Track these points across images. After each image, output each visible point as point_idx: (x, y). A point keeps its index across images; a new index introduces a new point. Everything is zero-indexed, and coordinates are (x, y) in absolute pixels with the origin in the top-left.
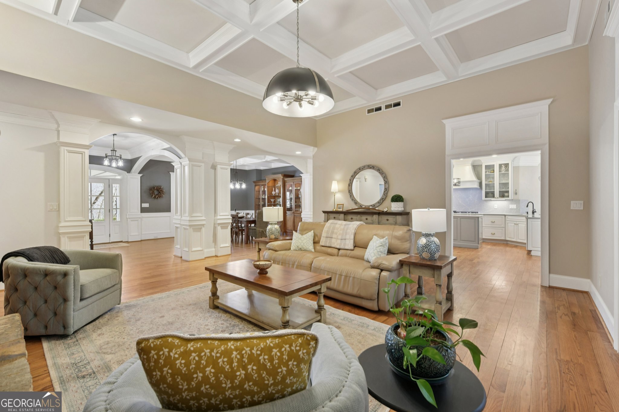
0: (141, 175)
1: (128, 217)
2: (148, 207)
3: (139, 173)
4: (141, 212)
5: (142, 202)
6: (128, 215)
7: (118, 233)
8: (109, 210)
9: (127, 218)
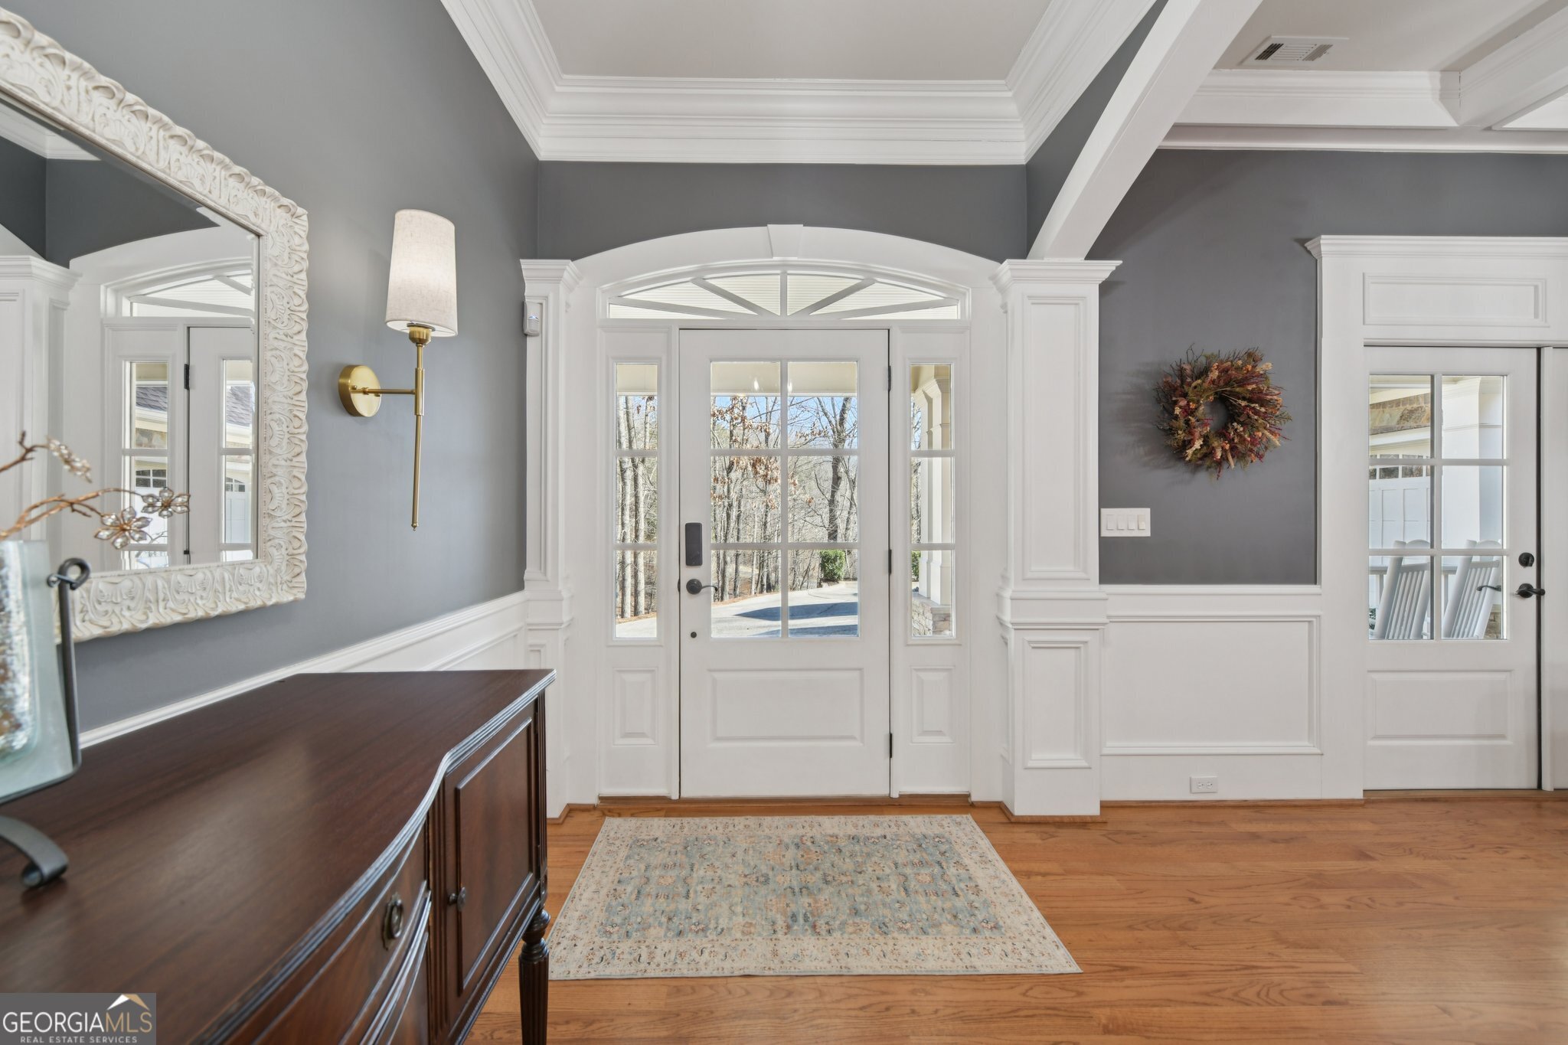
0: (1106, 268)
1: (1007, 618)
2: (1147, 533)
3: (1094, 254)
4: (1108, 575)
5: (1107, 499)
6: (1008, 604)
7: (940, 733)
8: (890, 552)
9: (1002, 624)
